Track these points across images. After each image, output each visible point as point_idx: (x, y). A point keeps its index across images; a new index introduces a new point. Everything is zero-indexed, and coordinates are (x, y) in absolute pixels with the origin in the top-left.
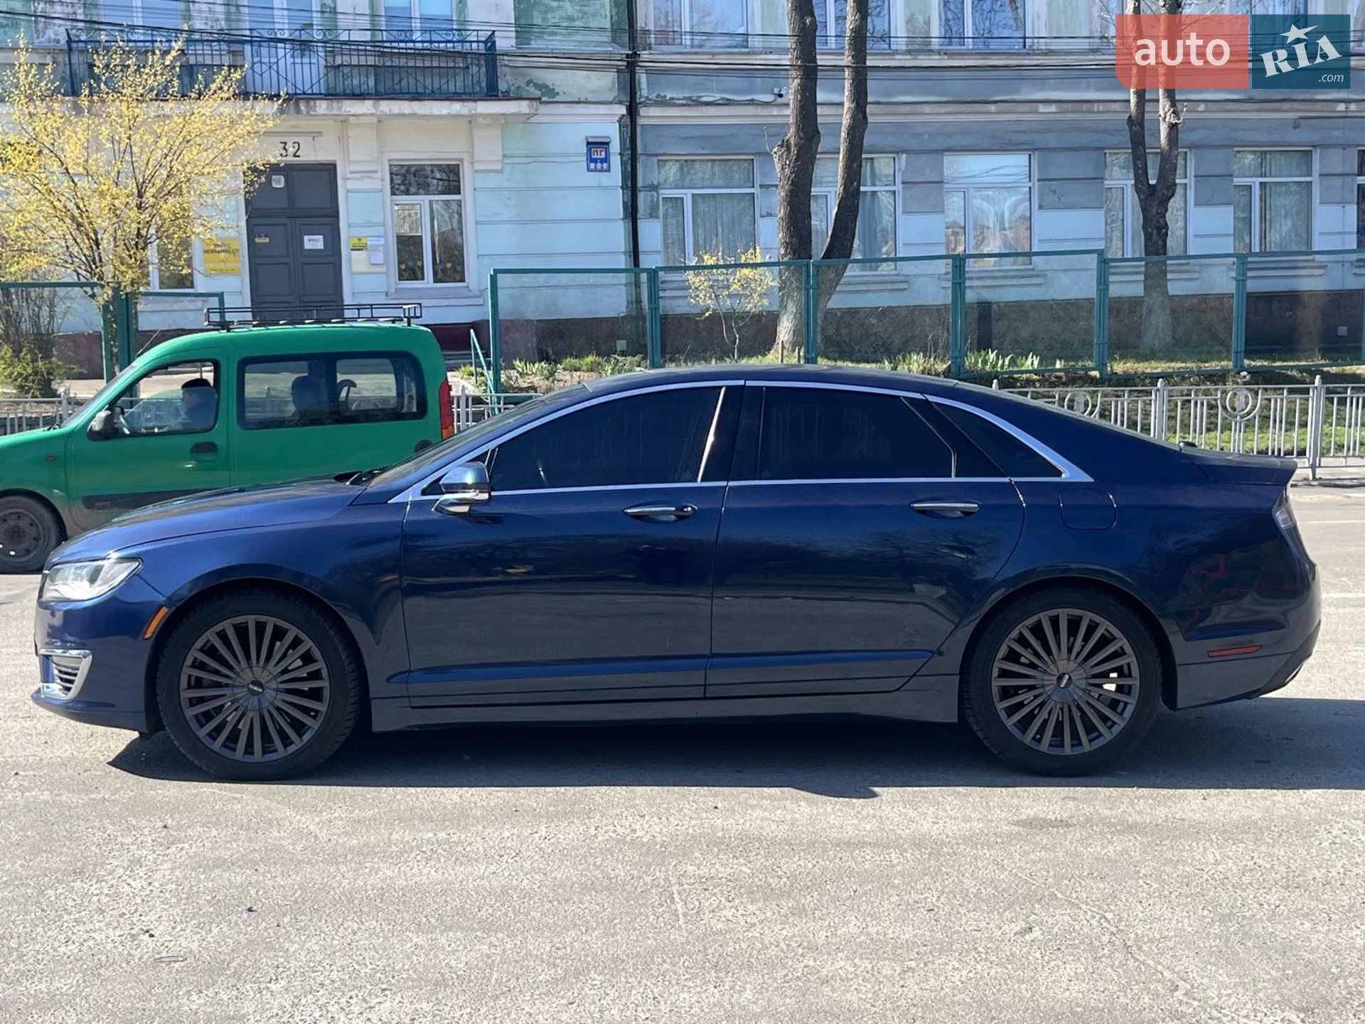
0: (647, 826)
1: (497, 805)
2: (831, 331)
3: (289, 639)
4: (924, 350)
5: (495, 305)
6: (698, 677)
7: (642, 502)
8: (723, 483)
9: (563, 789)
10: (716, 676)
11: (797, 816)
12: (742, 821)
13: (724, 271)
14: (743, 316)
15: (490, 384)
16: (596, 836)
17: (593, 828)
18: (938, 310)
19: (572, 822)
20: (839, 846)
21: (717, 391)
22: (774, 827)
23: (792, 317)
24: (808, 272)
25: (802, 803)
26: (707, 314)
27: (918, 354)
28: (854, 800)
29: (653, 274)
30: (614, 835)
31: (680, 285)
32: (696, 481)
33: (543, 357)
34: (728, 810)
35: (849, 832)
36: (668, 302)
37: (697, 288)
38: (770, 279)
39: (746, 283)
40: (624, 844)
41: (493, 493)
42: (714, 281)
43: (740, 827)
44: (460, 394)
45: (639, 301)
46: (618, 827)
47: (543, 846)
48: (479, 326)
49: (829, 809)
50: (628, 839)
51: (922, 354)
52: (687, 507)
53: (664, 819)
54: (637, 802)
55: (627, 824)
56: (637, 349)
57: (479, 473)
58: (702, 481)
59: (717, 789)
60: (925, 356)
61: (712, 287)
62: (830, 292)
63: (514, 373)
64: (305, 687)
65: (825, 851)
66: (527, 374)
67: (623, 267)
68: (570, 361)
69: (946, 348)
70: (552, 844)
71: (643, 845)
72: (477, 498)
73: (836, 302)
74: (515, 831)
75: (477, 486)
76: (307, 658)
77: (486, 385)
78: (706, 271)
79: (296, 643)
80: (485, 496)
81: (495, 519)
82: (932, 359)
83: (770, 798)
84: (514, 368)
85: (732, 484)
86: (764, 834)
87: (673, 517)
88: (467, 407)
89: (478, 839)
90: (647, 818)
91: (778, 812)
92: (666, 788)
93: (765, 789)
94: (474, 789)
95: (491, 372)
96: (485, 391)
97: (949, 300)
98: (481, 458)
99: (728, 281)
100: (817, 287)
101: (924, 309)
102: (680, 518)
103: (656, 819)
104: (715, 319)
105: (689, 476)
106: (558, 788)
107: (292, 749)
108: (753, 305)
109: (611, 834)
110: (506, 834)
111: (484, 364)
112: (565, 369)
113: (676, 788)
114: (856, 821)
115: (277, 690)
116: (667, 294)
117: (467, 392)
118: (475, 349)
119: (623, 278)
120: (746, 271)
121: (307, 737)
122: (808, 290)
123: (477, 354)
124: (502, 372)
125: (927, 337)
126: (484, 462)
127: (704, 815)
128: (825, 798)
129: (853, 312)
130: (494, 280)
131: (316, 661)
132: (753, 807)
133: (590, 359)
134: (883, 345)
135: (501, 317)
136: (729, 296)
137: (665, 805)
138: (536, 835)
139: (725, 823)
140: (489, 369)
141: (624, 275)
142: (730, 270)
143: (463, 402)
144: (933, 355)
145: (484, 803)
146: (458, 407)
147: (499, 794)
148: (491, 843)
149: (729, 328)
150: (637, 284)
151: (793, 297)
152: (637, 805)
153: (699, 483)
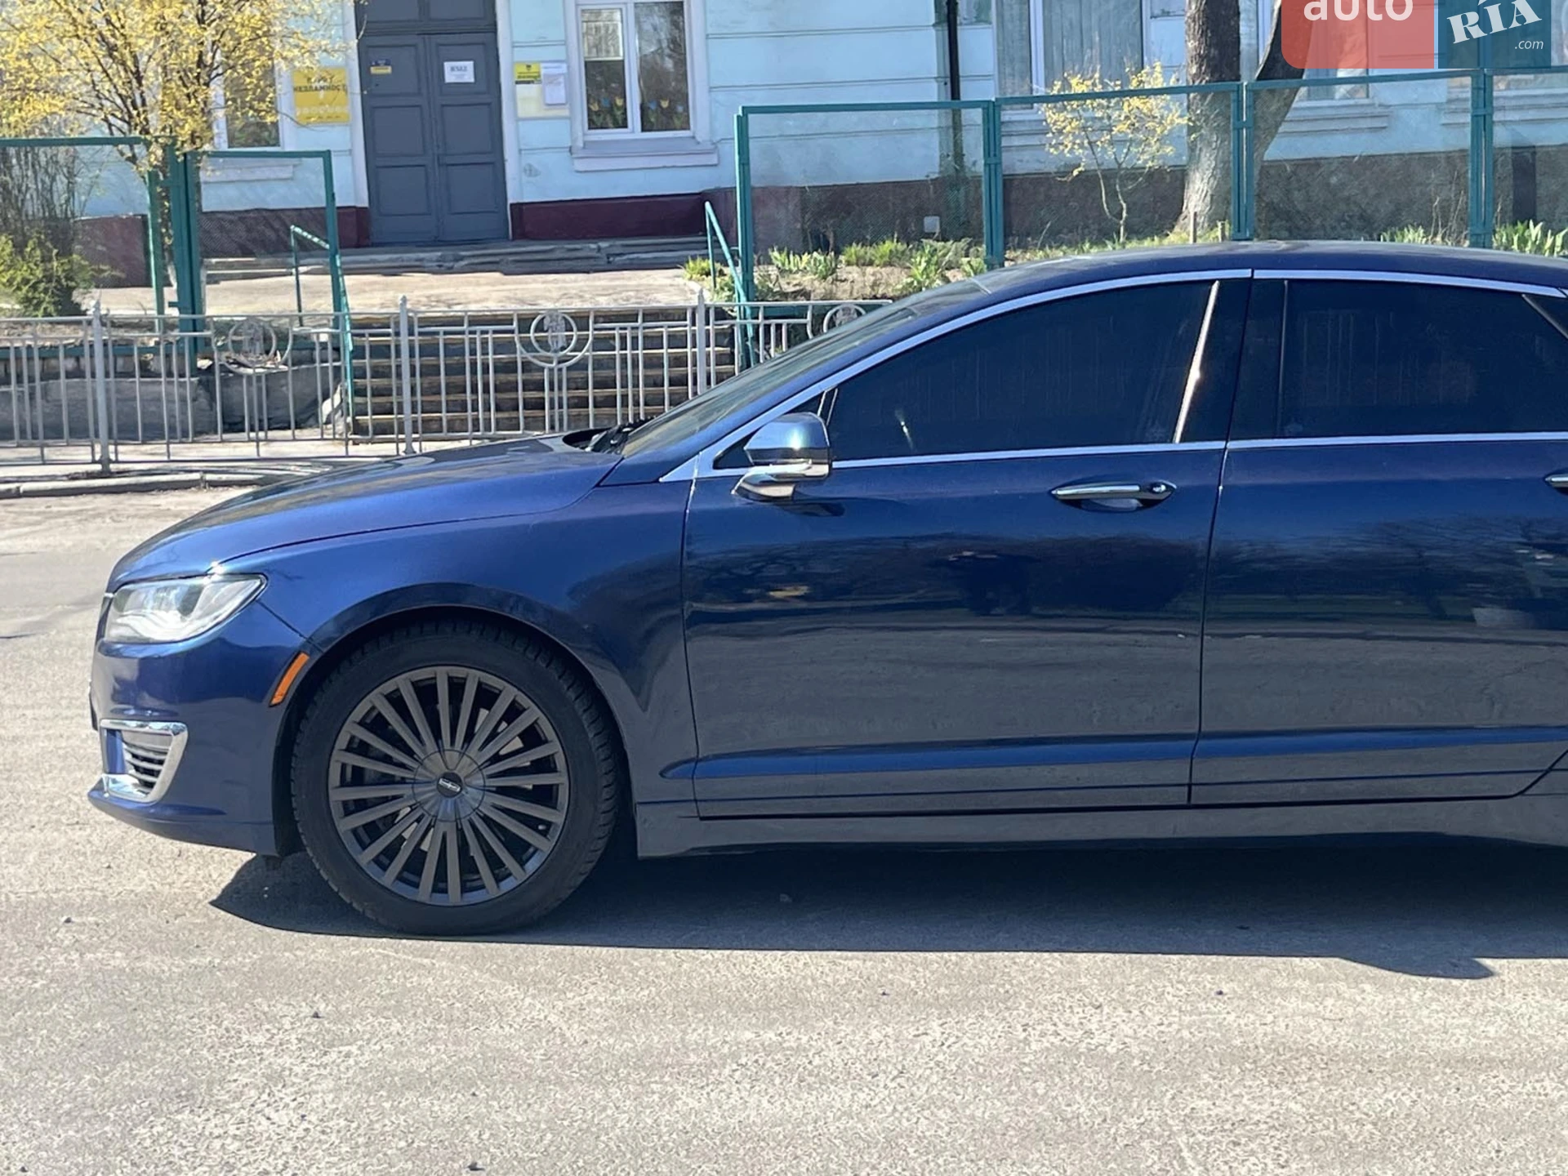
0: (1109, 1025)
1: (849, 983)
2: (1275, 196)
3: (501, 706)
4: (1427, 224)
5: (744, 163)
6: (1175, 771)
7: (1079, 477)
8: (1220, 445)
9: (953, 956)
10: (1204, 771)
11: (1363, 1009)
12: (1270, 1018)
13: (1104, 102)
14: (1133, 173)
15: (738, 285)
16: (1026, 1041)
17: (1020, 1029)
18: (1451, 159)
19: (982, 1016)
20: (1448, 1065)
21: (1204, 288)
22: (1328, 1030)
23: (1209, 173)
24: (1239, 101)
25: (1367, 987)
26: (1075, 173)
27: (1416, 230)
28: (1455, 982)
29: (992, 110)
30: (1057, 1041)
31: (1035, 127)
32: (1171, 441)
33: (822, 245)
34: (1241, 998)
35: (1460, 1042)
36: (1016, 156)
37: (1060, 132)
38: (1174, 115)
39: (1139, 122)
40: (1078, 1057)
41: (835, 465)
42: (1087, 120)
43: (1269, 1029)
44: (695, 302)
45: (959, 156)
46: (1061, 1026)
47: (940, 1057)
48: (719, 197)
49: (1416, 998)
50: (1083, 1048)
51: (1421, 231)
52: (1158, 485)
53: (1136, 1012)
54: (1084, 981)
55: (1075, 1020)
56: (960, 228)
57: (813, 429)
58: (1183, 440)
59: (1214, 958)
60: (1426, 234)
61: (1084, 128)
62: (1272, 131)
63: (773, 271)
64: (528, 783)
65: (1426, 1073)
66: (790, 271)
67: (935, 99)
68: (854, 250)
69: (1464, 222)
70: (956, 1055)
71: (1111, 1059)
72: (809, 473)
73: (1277, 150)
74: (889, 1030)
75: (807, 454)
76: (531, 737)
77: (732, 289)
78: (1075, 104)
79: (513, 712)
80: (823, 470)
81: (833, 508)
82: (1438, 239)
83: (1308, 975)
84: (770, 263)
85: (1233, 445)
86: (1315, 1041)
87: (1134, 502)
88: (708, 323)
89: (830, 1043)
90: (1106, 1009)
91: (1329, 1002)
92: (1127, 957)
93: (1296, 960)
94: (806, 954)
95: (739, 269)
96: (730, 298)
97: (1466, 143)
98: (810, 406)
99: (1109, 118)
100: (1254, 125)
101: (1427, 160)
102: (1147, 504)
103: (1120, 1011)
104: (1088, 180)
105: (1160, 432)
106: (946, 954)
107: (508, 885)
108: (1147, 157)
109: (1052, 1039)
110: (875, 1035)
111: (728, 256)
112: (849, 264)
113: (1145, 957)
114: (1467, 1020)
115: (485, 789)
116: (1016, 141)
117: (708, 302)
118: (714, 233)
119: (934, 119)
120: (1136, 102)
121: (532, 865)
122: (1239, 131)
123: (716, 242)
124: (755, 269)
125: (1431, 201)
126: (816, 413)
127: (1202, 1006)
128: (1403, 977)
129: (1314, 164)
130: (743, 123)
131: (546, 742)
132: (1284, 993)
133: (888, 246)
134: (1361, 217)
135: (755, 182)
136: (1111, 143)
137: (1132, 988)
138: (927, 1039)
139: (1242, 1022)
140: (736, 264)
141: (936, 112)
142: (1113, 101)
143: (700, 316)
144: (1441, 232)
145: (829, 980)
146: (694, 324)
147: (850, 964)
148: (852, 1051)
149: (1111, 195)
150: (957, 126)
151: (1210, 144)
152: (1086, 987)
153: (1177, 445)
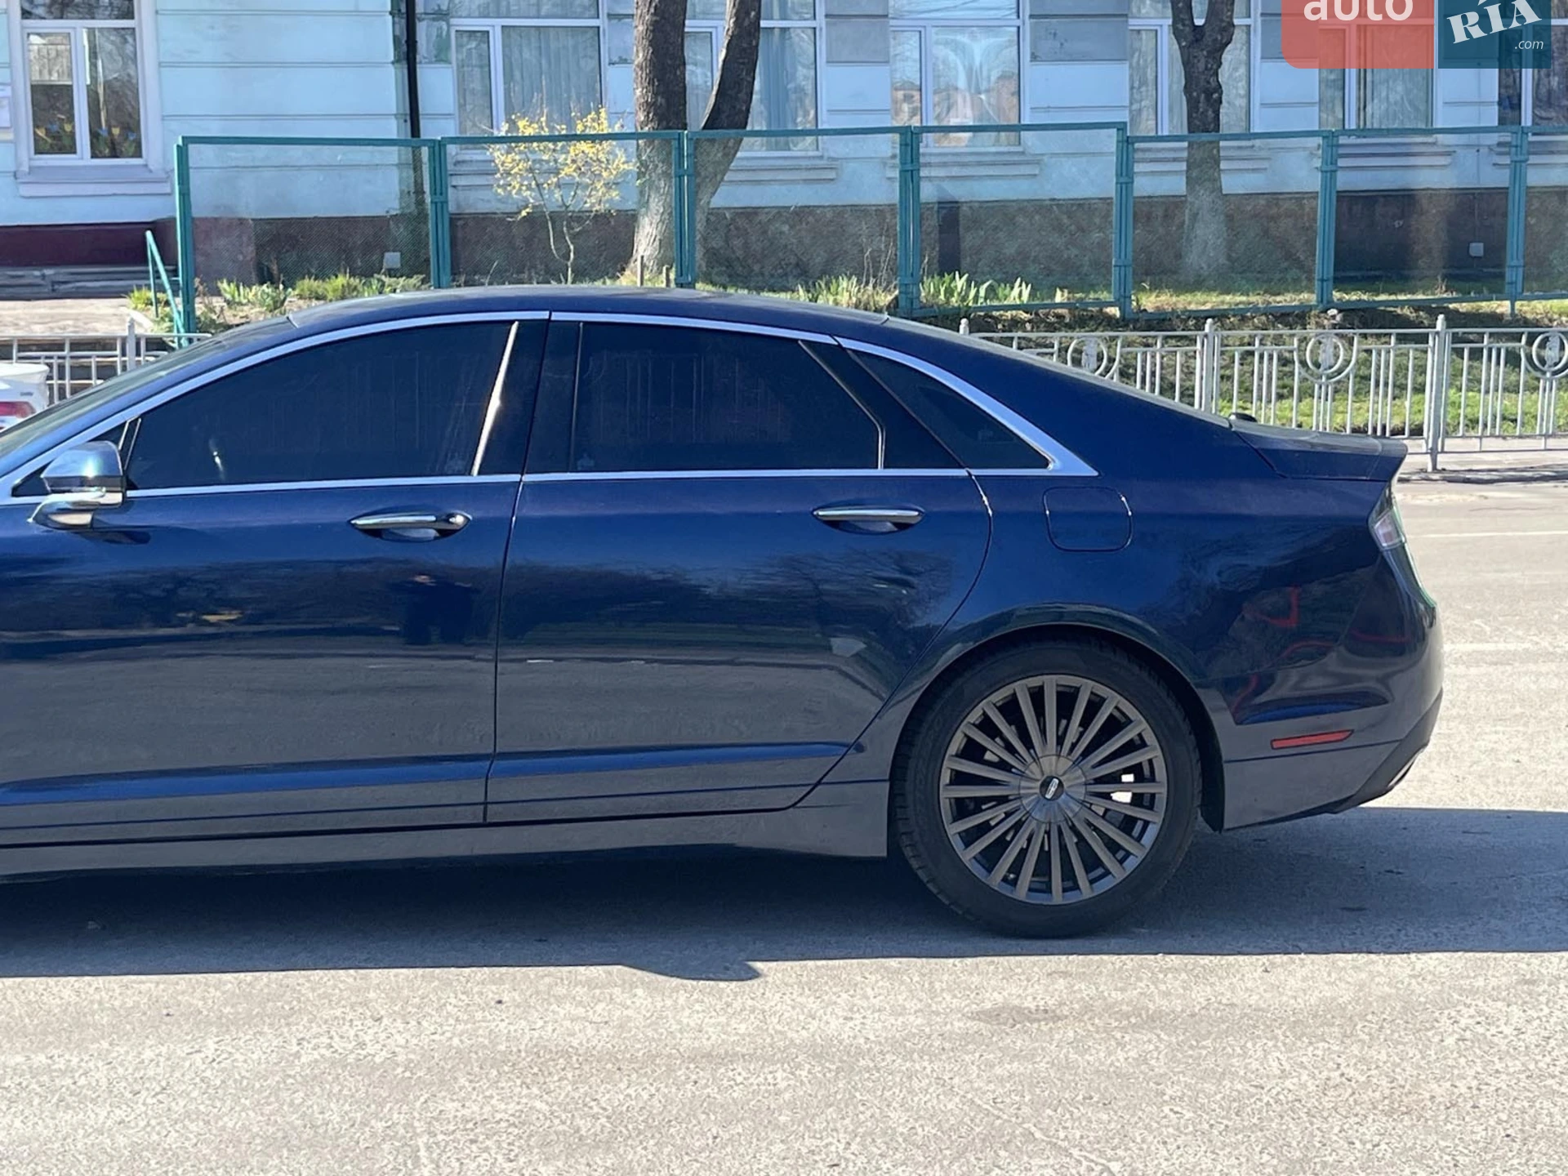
0: (383, 1036)
1: (137, 1005)
2: (717, 243)
4: (861, 273)
5: (185, 195)
6: (473, 791)
7: (380, 507)
8: (515, 478)
9: (248, 977)
10: (503, 789)
11: (630, 1012)
12: (540, 1023)
13: (551, 145)
14: (578, 217)
15: (179, 321)
16: (297, 1055)
17: (294, 1041)
18: (880, 212)
19: (261, 1033)
20: (693, 1060)
21: (504, 327)
22: (590, 1031)
23: (658, 218)
24: (680, 148)
25: (640, 992)
26: (524, 213)
27: (849, 279)
28: (722, 984)
29: (438, 148)
30: (328, 1054)
31: (483, 167)
32: (470, 474)
33: (265, 277)
34: (518, 1006)
35: (711, 1038)
36: (461, 195)
37: (508, 174)
38: (622, 160)
39: (586, 166)
40: (344, 1067)
41: (130, 493)
42: (534, 161)
43: (536, 1034)
44: (126, 333)
45: (419, 191)
46: (337, 1038)
47: (208, 1073)
48: (162, 229)
49: (682, 1001)
50: (351, 1059)
51: (854, 279)
52: (453, 515)
53: (414, 1023)
54: (372, 995)
55: (352, 1033)
56: (415, 266)
57: (107, 458)
58: (480, 473)
59: (503, 970)
60: (859, 282)
61: (531, 170)
62: (716, 180)
63: (217, 302)
65: (670, 1070)
66: (240, 304)
67: (395, 137)
68: (307, 284)
69: (894, 271)
70: (223, 1070)
71: (374, 1068)
72: (102, 501)
73: (727, 196)
74: (164, 1050)
75: (99, 482)
77: (171, 320)
78: (522, 146)
80: (117, 498)
81: (137, 536)
82: (870, 287)
83: (590, 984)
84: (218, 293)
85: (528, 478)
86: (575, 1043)
87: (432, 533)
88: (138, 354)
89: (100, 1064)
90: (385, 1021)
91: (600, 1007)
92: (420, 971)
93: (582, 969)
94: (101, 979)
95: (179, 300)
96: (170, 330)
97: (895, 198)
98: (112, 435)
99: (556, 161)
100: (695, 173)
101: (859, 211)
102: (444, 533)
103: (399, 1024)
104: (536, 221)
105: (460, 465)
106: (242, 975)
108: (597, 199)
109: (323, 1051)
110: (148, 1054)
111: (167, 286)
112: (301, 297)
113: (437, 971)
114: (723, 1019)
116: (461, 181)
117: (138, 331)
118: (155, 264)
119: (393, 154)
120: (584, 146)
122: (680, 177)
123: (157, 272)
124: (198, 300)
125: (862, 252)
126: (116, 442)
127: (479, 1015)
128: (675, 981)
129: (750, 213)
130: (182, 153)
132: (560, 1000)
133: (341, 280)
134: (797, 265)
135: (196, 212)
136: (558, 186)
137: (417, 1000)
138: (198, 1057)
139: (512, 1028)
140: (175, 294)
141: (395, 148)
142: (560, 144)
143: (131, 347)
144: (872, 280)
145: (117, 1003)
146: (124, 354)
147: (143, 987)
148: (121, 1071)
149: (560, 236)
150: (417, 166)
151: (658, 188)
152: (371, 1001)
153: (475, 477)
